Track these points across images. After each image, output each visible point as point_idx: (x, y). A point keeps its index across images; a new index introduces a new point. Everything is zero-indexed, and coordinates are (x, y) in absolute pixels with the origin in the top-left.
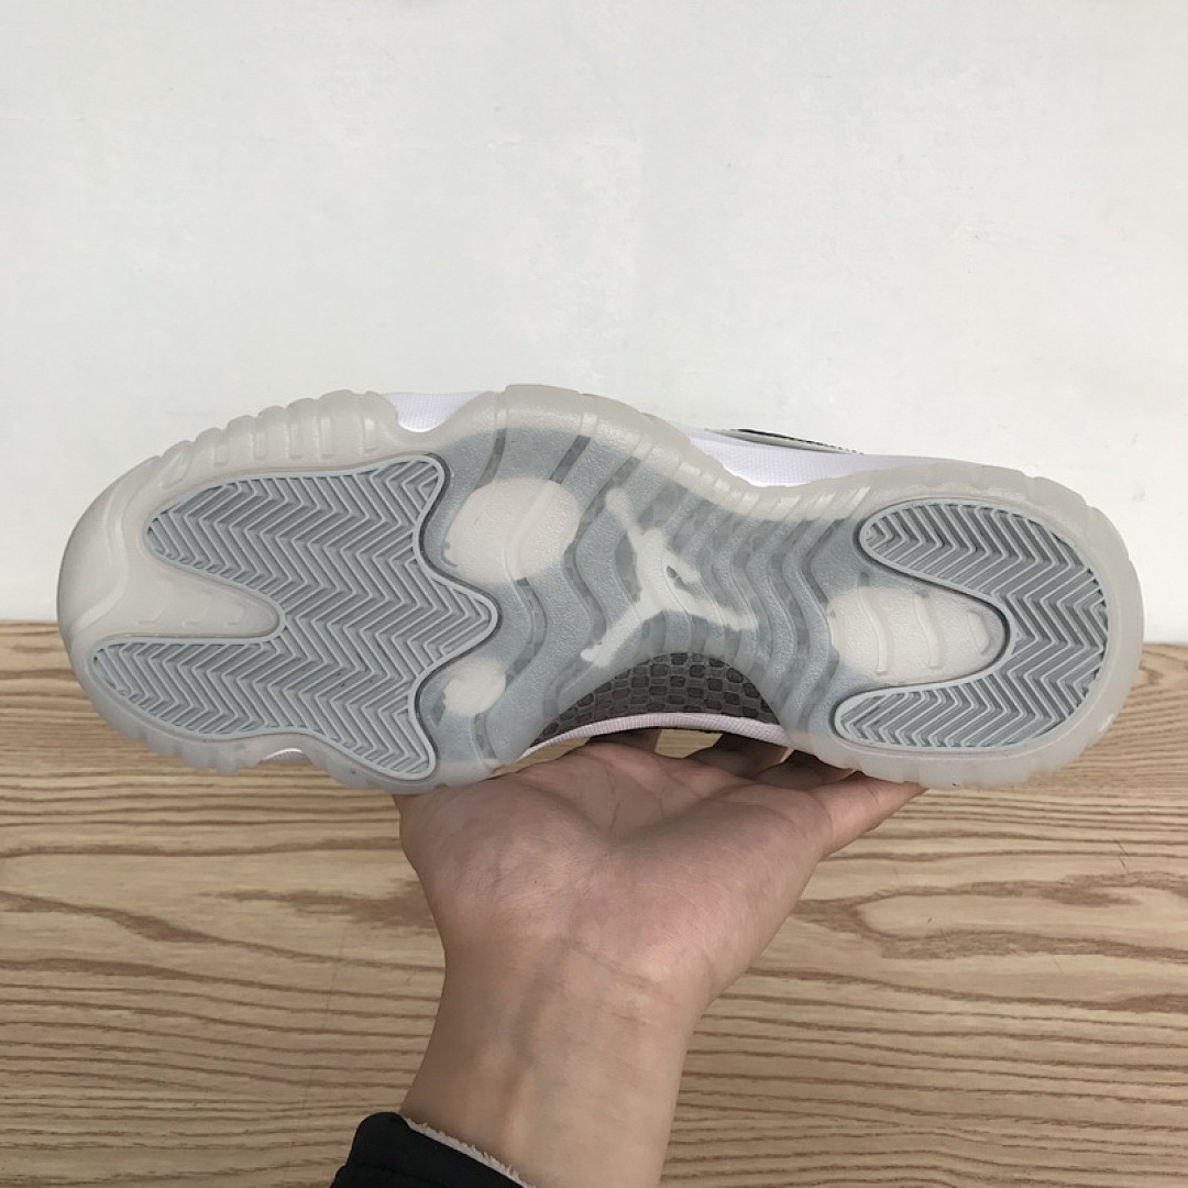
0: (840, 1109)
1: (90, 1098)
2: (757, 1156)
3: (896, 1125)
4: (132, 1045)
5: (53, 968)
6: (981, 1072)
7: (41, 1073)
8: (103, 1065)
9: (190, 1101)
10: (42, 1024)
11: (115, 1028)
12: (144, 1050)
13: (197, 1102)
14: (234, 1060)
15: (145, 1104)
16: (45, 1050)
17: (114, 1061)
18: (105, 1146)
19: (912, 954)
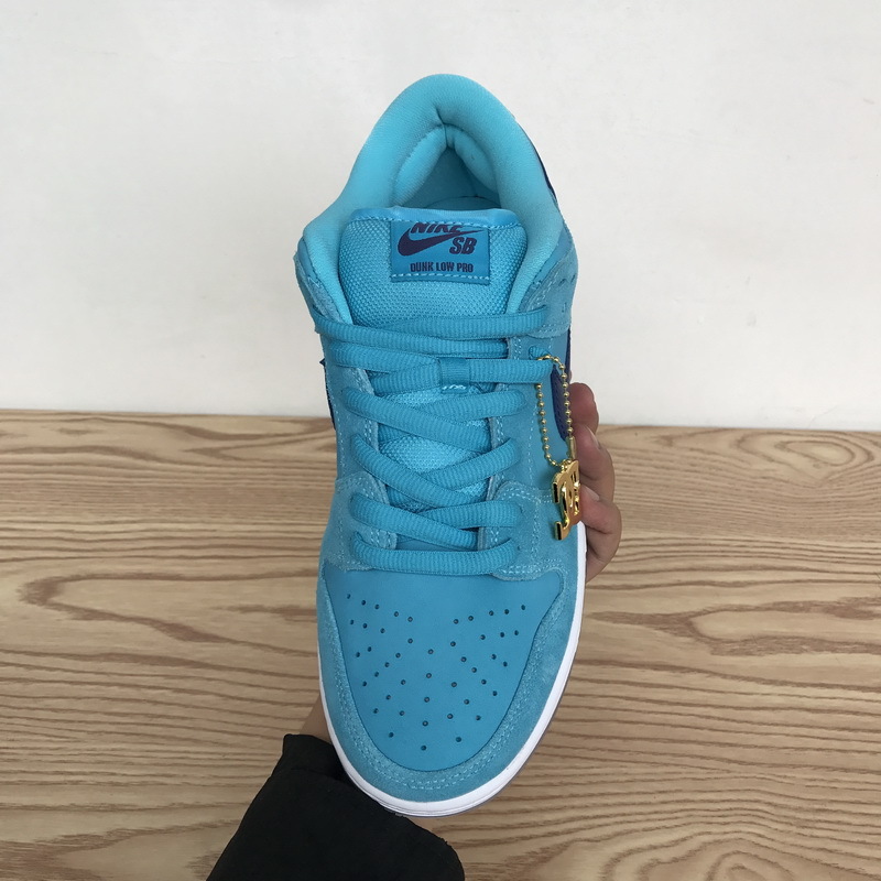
0: (687, 761)
1: (148, 751)
2: (630, 793)
3: (729, 772)
4: (175, 714)
5: (113, 660)
6: (787, 735)
7: (111, 733)
8: (155, 728)
9: (219, 754)
10: (108, 699)
11: (161, 703)
12: (183, 718)
13: (225, 754)
14: (249, 725)
15: (189, 755)
16: (111, 717)
17: (162, 725)
18: (162, 784)
19: (733, 653)
